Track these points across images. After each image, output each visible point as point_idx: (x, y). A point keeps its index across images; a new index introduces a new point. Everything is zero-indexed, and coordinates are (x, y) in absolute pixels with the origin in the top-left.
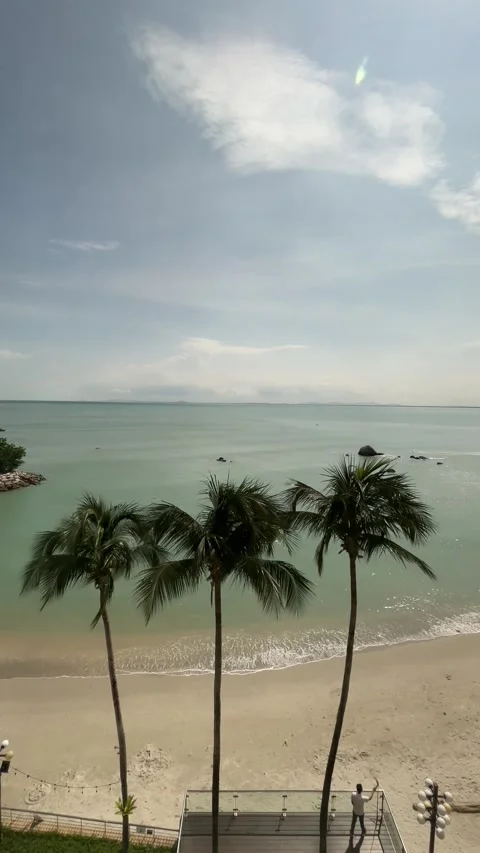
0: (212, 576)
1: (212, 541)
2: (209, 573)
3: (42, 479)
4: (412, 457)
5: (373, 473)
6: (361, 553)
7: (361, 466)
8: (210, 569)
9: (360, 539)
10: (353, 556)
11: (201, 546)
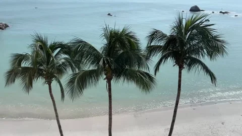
0: (107, 78)
1: (107, 60)
2: (105, 77)
3: (6, 26)
4: (221, 12)
5: (196, 23)
6: (185, 66)
7: (190, 18)
8: (106, 74)
9: (185, 59)
10: (181, 68)
11: (101, 63)
